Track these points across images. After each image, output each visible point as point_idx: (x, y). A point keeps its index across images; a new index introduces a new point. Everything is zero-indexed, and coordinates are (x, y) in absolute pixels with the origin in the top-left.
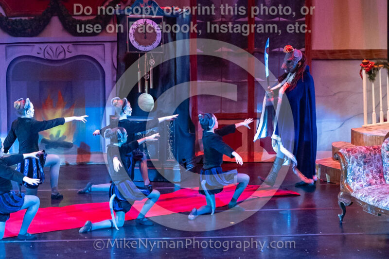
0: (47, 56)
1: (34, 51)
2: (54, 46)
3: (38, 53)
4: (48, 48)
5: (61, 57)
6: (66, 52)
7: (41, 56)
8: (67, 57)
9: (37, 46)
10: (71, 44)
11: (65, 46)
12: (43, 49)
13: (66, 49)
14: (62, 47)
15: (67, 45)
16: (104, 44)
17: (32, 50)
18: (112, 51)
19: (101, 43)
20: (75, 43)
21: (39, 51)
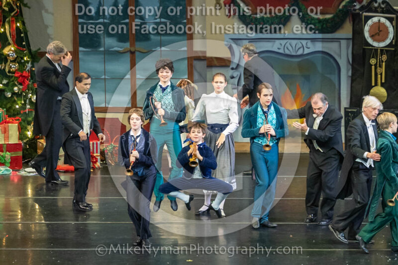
0: (287, 52)
1: (275, 46)
2: (294, 42)
3: (279, 49)
4: (288, 45)
5: (300, 52)
6: (305, 48)
7: (281, 51)
8: (305, 53)
9: (278, 42)
10: (309, 41)
11: (304, 42)
12: (283, 45)
13: (305, 45)
14: (301, 43)
15: (306, 41)
16: (340, 42)
17: (273, 46)
18: (348, 48)
19: (338, 40)
20: (313, 40)
21: (279, 47)
